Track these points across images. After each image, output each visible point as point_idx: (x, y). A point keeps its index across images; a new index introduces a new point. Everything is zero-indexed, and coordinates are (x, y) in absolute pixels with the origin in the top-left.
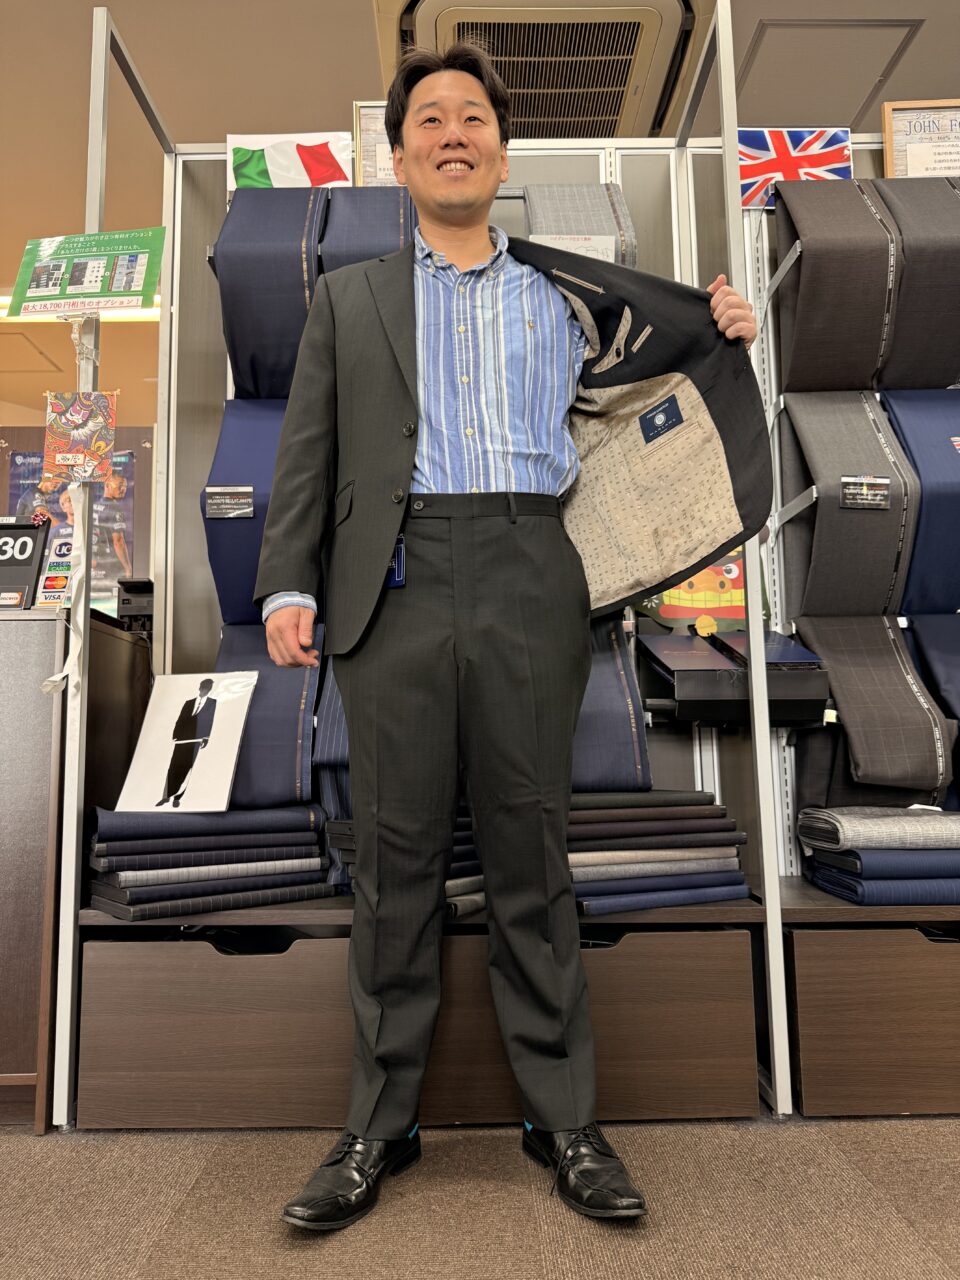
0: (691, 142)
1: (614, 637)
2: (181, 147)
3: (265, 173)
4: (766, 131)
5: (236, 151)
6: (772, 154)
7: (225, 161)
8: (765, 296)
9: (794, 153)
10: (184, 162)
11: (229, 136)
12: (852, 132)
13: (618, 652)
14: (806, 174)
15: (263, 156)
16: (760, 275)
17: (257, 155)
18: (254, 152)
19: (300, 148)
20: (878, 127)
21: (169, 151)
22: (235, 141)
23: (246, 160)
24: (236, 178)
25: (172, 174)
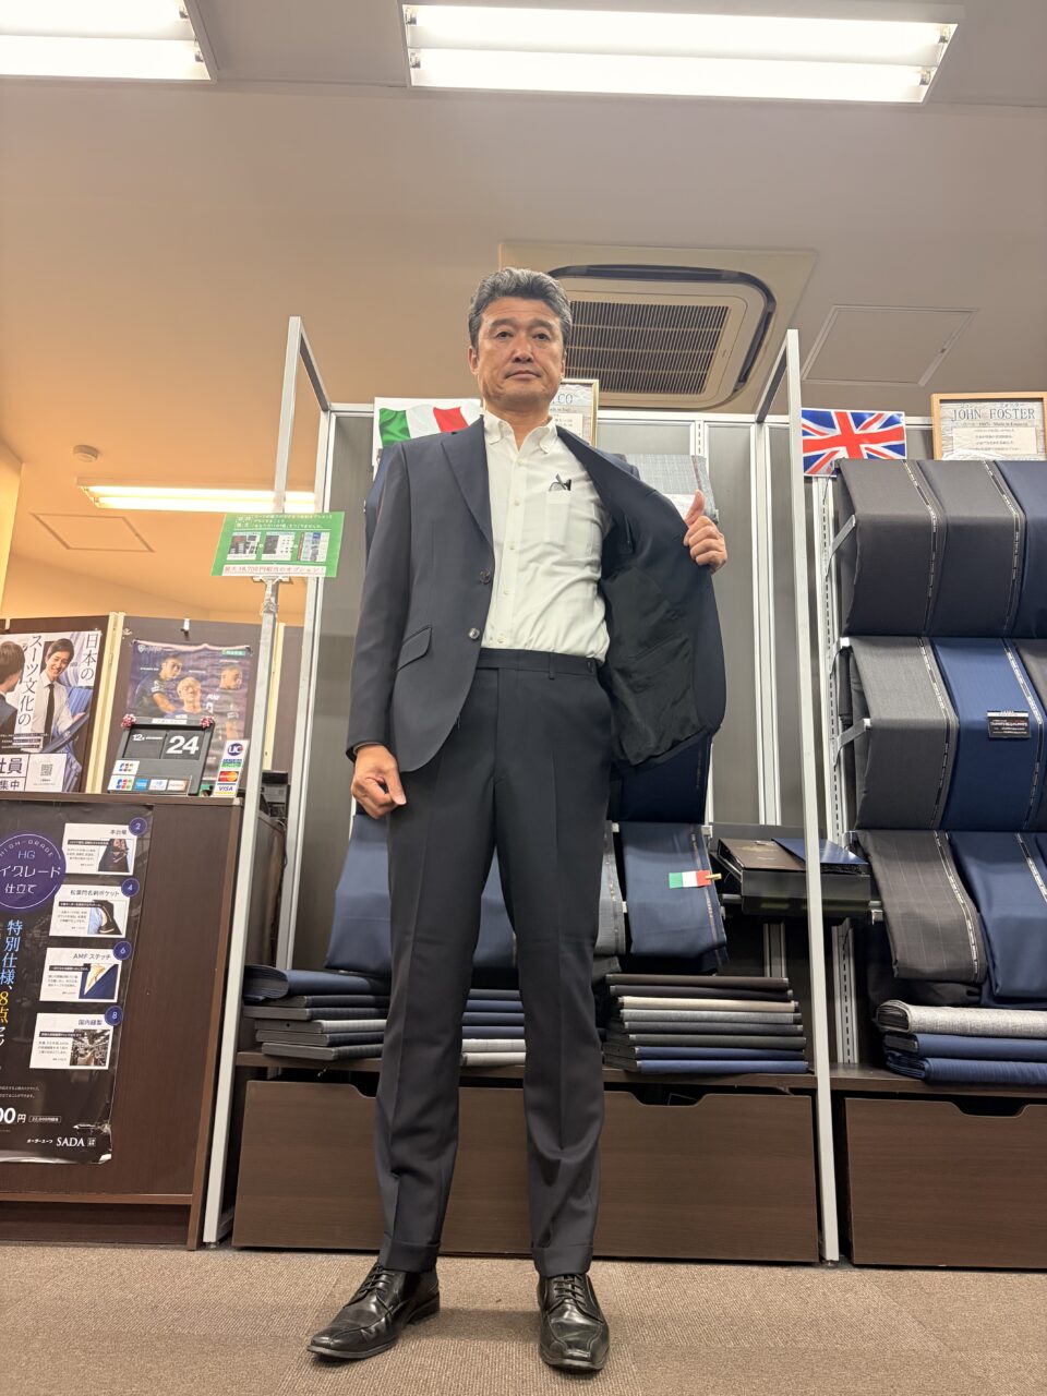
0: (769, 418)
1: (694, 839)
2: (336, 406)
3: (405, 431)
4: (832, 411)
5: (383, 411)
6: (838, 431)
7: (372, 418)
8: (830, 550)
9: (857, 431)
10: (338, 418)
11: (376, 399)
12: (907, 415)
13: (697, 852)
14: (866, 449)
15: (405, 415)
16: (826, 532)
17: (399, 416)
18: (397, 412)
19: (436, 411)
20: (927, 412)
21: (326, 409)
22: (382, 403)
23: (391, 419)
24: (382, 434)
25: (327, 429)
